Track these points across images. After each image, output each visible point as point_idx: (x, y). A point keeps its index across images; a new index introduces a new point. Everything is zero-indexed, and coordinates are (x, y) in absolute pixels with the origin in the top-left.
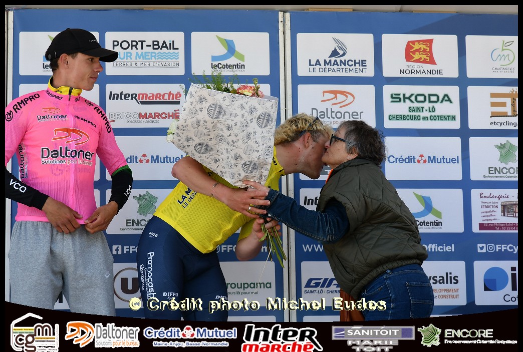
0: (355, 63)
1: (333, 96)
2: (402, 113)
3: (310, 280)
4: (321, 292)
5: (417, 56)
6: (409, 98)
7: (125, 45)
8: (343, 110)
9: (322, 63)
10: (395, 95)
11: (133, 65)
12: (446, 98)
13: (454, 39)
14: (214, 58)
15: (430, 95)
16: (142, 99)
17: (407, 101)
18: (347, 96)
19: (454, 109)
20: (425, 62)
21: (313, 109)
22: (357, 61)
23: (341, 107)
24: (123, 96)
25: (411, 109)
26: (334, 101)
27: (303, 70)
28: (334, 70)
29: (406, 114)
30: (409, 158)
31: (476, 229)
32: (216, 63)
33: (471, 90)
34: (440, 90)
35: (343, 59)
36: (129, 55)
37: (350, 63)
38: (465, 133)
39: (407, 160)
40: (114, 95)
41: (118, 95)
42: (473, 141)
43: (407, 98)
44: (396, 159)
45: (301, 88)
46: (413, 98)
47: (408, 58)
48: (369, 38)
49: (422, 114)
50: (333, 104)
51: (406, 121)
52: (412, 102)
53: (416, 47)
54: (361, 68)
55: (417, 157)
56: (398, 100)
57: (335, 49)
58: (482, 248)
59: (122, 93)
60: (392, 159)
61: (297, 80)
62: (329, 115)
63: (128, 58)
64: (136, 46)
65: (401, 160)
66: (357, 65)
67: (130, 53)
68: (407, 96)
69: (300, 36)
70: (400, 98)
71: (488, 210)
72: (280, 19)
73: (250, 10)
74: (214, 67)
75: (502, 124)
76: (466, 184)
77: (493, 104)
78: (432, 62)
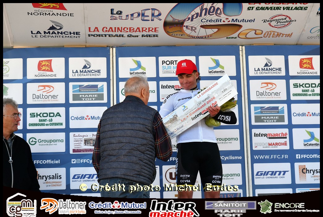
0: (276, 69)
1: (266, 85)
2: (299, 93)
3: (258, 172)
4: (263, 178)
5: (305, 66)
6: (302, 86)
7: (168, 63)
8: (271, 92)
9: (261, 70)
10: (295, 84)
11: (172, 72)
14: (210, 68)
15: (312, 84)
16: (177, 88)
17: (301, 87)
18: (273, 85)
20: (309, 68)
21: (257, 91)
22: (277, 69)
23: (270, 90)
24: (168, 87)
25: (303, 91)
26: (267, 87)
27: (252, 73)
28: (266, 73)
29: (301, 93)
30: (303, 114)
32: (211, 70)
35: (270, 67)
36: (170, 67)
37: (274, 69)
39: (302, 115)
40: (164, 86)
41: (165, 86)
43: (301, 86)
44: (297, 114)
45: (251, 81)
46: (304, 85)
47: (301, 66)
48: (282, 58)
49: (308, 93)
50: (266, 89)
51: (301, 96)
52: (303, 87)
53: (305, 61)
54: (279, 71)
55: (307, 113)
56: (297, 86)
57: (267, 63)
59: (167, 85)
60: (295, 114)
61: (249, 78)
62: (265, 94)
63: (170, 69)
64: (173, 63)
65: (299, 115)
66: (277, 70)
67: (170, 66)
68: (301, 84)
69: (250, 57)
70: (298, 86)
72: (240, 49)
73: (226, 45)
74: (210, 72)
78: (312, 68)
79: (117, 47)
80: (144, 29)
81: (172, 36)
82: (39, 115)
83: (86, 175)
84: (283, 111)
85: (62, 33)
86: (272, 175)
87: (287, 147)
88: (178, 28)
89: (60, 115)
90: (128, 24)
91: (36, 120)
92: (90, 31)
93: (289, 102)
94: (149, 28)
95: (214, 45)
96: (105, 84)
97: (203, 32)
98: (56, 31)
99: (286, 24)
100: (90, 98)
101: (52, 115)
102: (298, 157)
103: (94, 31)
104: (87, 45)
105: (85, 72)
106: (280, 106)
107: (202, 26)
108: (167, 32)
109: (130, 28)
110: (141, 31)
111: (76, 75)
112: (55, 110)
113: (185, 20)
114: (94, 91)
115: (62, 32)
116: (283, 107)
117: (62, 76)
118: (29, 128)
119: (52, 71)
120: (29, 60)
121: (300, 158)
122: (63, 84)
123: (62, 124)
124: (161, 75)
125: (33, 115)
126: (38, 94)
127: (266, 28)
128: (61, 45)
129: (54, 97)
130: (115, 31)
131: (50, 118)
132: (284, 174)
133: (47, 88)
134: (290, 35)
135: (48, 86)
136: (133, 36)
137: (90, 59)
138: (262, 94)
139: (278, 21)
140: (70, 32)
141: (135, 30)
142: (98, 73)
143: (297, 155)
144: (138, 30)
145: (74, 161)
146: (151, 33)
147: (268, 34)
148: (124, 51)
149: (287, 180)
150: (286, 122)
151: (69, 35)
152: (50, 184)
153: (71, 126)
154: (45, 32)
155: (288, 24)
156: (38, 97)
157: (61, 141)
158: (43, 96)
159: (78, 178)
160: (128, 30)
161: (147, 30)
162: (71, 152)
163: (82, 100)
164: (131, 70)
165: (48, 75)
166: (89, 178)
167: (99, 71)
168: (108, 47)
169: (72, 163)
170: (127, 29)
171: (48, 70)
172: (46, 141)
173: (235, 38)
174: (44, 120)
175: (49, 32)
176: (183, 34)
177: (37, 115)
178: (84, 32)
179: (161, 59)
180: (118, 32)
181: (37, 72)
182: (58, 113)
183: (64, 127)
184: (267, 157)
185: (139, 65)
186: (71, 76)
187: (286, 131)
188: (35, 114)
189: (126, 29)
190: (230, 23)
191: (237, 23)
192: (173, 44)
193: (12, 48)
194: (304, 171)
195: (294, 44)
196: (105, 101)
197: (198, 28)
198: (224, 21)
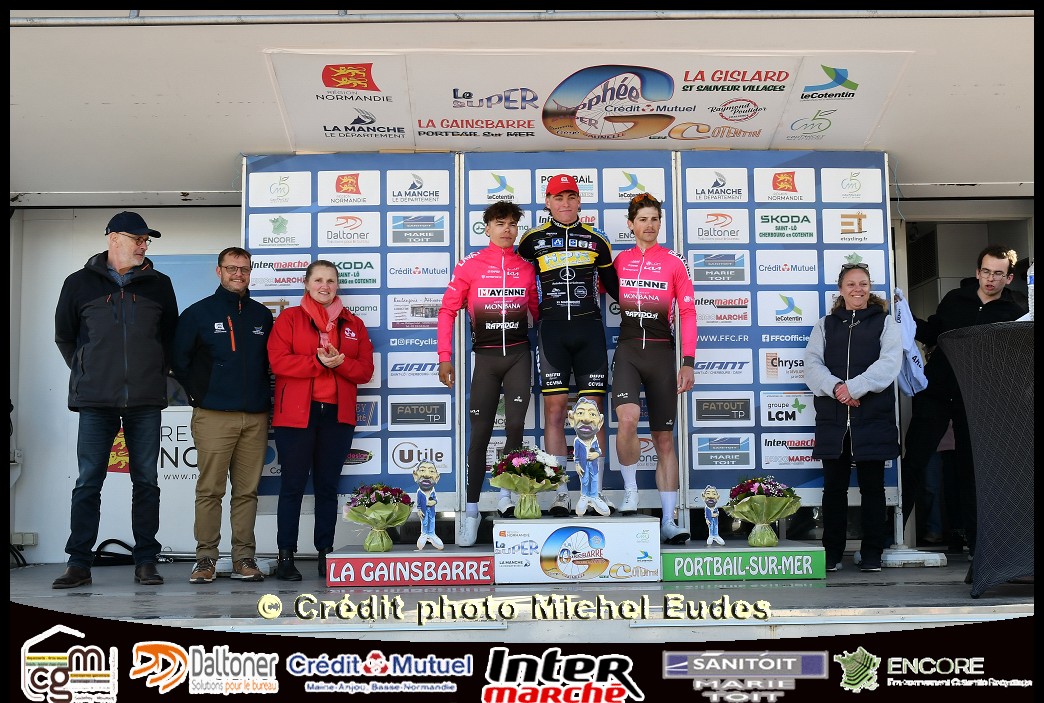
1: (715, 218)
2: (770, 232)
4: (707, 373)
5: (782, 186)
6: (775, 219)
8: (723, 229)
9: (707, 192)
10: (765, 216)
12: (806, 219)
13: (811, 171)
14: (621, 189)
15: (792, 217)
17: (774, 221)
18: (726, 218)
19: (812, 227)
20: (788, 190)
21: (699, 229)
22: (734, 190)
23: (721, 227)
25: (777, 228)
26: (715, 222)
27: (691, 198)
28: (716, 198)
29: (773, 232)
33: (825, 211)
34: (801, 213)
35: (723, 188)
37: (729, 192)
38: (820, 247)
39: (774, 269)
42: (827, 253)
44: (766, 267)
45: (690, 212)
46: (779, 219)
47: (775, 187)
48: (744, 171)
49: (786, 232)
50: (715, 225)
51: (773, 237)
52: (778, 222)
53: (782, 178)
54: (737, 195)
55: (782, 266)
57: (717, 181)
60: (762, 268)
61: (687, 206)
62: (712, 234)
65: (769, 268)
66: (734, 193)
69: (689, 171)
70: (768, 219)
72: (673, 157)
73: (649, 150)
74: (621, 196)
75: (850, 239)
76: (821, 288)
77: (843, 224)
78: (794, 190)
79: (468, 154)
80: (511, 123)
81: (557, 134)
83: (413, 365)
84: (742, 263)
85: (374, 130)
86: (720, 368)
87: (748, 323)
88: (567, 122)
89: (371, 266)
90: (483, 113)
92: (420, 126)
93: (752, 247)
94: (518, 122)
96: (446, 214)
97: (609, 128)
98: (365, 127)
99: (750, 114)
100: (420, 237)
101: (358, 265)
102: (766, 339)
103: (428, 126)
104: (418, 149)
105: (414, 194)
106: (738, 253)
107: (606, 118)
108: (549, 129)
109: (487, 121)
110: (505, 125)
111: (399, 199)
112: (364, 258)
113: (577, 108)
114: (428, 228)
115: (374, 128)
116: (743, 256)
117: (377, 202)
119: (358, 192)
120: (321, 174)
121: (768, 340)
122: (377, 215)
123: (374, 281)
126: (336, 230)
127: (715, 121)
128: (375, 149)
129: (362, 235)
130: (462, 126)
131: (356, 271)
132: (740, 368)
133: (351, 222)
134: (757, 134)
135: (352, 218)
136: (492, 135)
137: (422, 174)
138: (707, 233)
139: (735, 110)
140: (388, 128)
141: (495, 124)
142: (435, 197)
143: (764, 336)
144: (500, 125)
145: (394, 342)
146: (521, 130)
147: (720, 132)
148: (479, 160)
149: (746, 377)
150: (747, 281)
151: (386, 133)
153: (391, 284)
154: (346, 128)
155: (752, 115)
156: (337, 236)
157: (374, 309)
158: (343, 234)
159: (401, 369)
160: (484, 125)
161: (516, 125)
162: (390, 327)
163: (408, 241)
164: (490, 191)
165: (352, 199)
166: (418, 370)
167: (436, 194)
168: (453, 152)
169: (392, 344)
170: (482, 122)
171: (352, 192)
173: (662, 139)
174: (346, 275)
175: (353, 128)
176: (576, 131)
178: (411, 128)
179: (540, 173)
180: (468, 128)
181: (335, 195)
182: (369, 263)
183: (377, 285)
184: (713, 338)
185: (503, 183)
186: (390, 202)
187: (747, 295)
189: (479, 123)
190: (654, 112)
191: (666, 113)
192: (558, 149)
193: (293, 155)
194: (775, 362)
195: (764, 148)
196: (446, 243)
197: (601, 121)
198: (643, 110)
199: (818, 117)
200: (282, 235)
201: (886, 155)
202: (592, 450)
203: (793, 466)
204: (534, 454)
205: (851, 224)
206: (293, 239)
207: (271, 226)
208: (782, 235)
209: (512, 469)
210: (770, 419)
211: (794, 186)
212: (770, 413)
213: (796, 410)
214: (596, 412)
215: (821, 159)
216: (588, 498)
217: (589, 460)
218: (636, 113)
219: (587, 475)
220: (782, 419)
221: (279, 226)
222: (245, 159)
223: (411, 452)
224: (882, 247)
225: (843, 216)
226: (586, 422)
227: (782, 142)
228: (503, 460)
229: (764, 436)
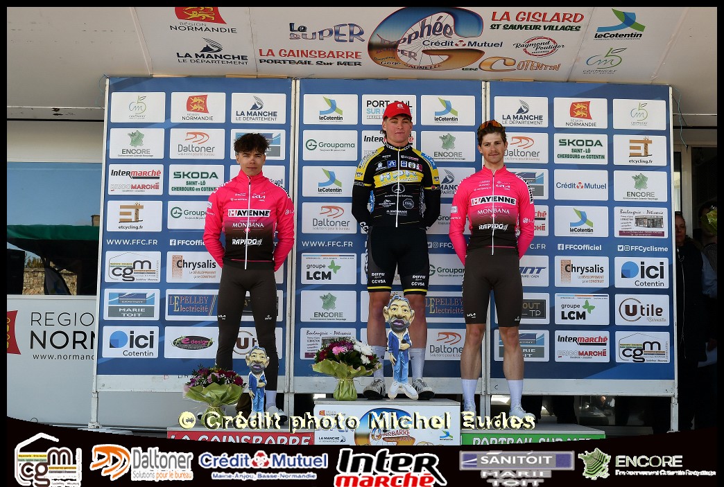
0: (535, 118)
1: (519, 140)
2: (567, 153)
5: (578, 113)
6: (572, 143)
7: (375, 104)
8: (525, 150)
9: (512, 117)
10: (562, 140)
12: (599, 143)
13: (604, 101)
14: (437, 113)
15: (587, 141)
18: (528, 141)
19: (603, 150)
20: (584, 117)
22: (536, 116)
23: (524, 148)
25: (573, 150)
26: (520, 144)
28: (520, 123)
29: (570, 154)
30: (571, 185)
31: (617, 235)
32: (438, 117)
33: (616, 137)
34: (594, 137)
35: (526, 115)
36: (378, 111)
37: (531, 118)
38: (611, 168)
40: (368, 138)
41: (370, 138)
42: (616, 173)
44: (562, 185)
46: (575, 143)
47: (572, 114)
48: (545, 100)
49: (581, 154)
50: (518, 146)
51: (570, 159)
52: (574, 145)
53: (578, 107)
54: (539, 121)
55: (577, 184)
56: (564, 144)
57: (521, 108)
58: (621, 248)
59: (373, 137)
60: (559, 185)
62: (516, 154)
64: (383, 104)
65: (565, 186)
67: (378, 109)
68: (571, 141)
69: (496, 98)
70: (566, 143)
71: (625, 221)
72: (483, 87)
73: (461, 80)
74: (436, 119)
75: (637, 161)
76: (611, 204)
77: (632, 148)
78: (589, 117)
79: (302, 79)
80: (340, 54)
81: (381, 64)
82: (187, 175)
84: (541, 180)
85: (221, 57)
87: (546, 233)
88: (389, 54)
89: (216, 177)
90: (316, 45)
91: (182, 182)
92: (261, 55)
93: (551, 166)
94: (347, 53)
95: (444, 80)
96: (283, 132)
97: (427, 60)
98: (213, 54)
99: (550, 50)
101: (205, 175)
102: (561, 247)
103: (268, 55)
104: (260, 75)
105: (255, 113)
106: (538, 172)
107: (424, 51)
108: (374, 59)
109: (319, 52)
110: (336, 56)
111: (242, 118)
112: (209, 169)
115: (221, 55)
116: (543, 174)
117: (222, 120)
118: (171, 193)
119: (206, 111)
120: (175, 96)
121: (563, 249)
122: (223, 131)
124: (365, 122)
125: (177, 175)
126: (186, 144)
127: (520, 55)
128: (222, 74)
129: (208, 149)
130: (298, 56)
131: (203, 180)
132: (538, 272)
133: (199, 137)
134: (556, 68)
135: (200, 134)
136: (324, 64)
137: (262, 96)
138: (512, 154)
139: (537, 47)
140: (233, 56)
141: (327, 55)
142: (273, 117)
143: (559, 245)
144: (331, 55)
146: (349, 59)
147: (524, 65)
148: (312, 85)
149: (543, 281)
150: (546, 196)
151: (232, 60)
152: (200, 275)
154: (197, 55)
155: (552, 51)
156: (186, 149)
158: (192, 147)
160: (317, 55)
161: (345, 56)
164: (321, 113)
165: (200, 117)
167: (274, 114)
168: (290, 78)
170: (316, 53)
171: (201, 111)
172: (196, 213)
173: (473, 70)
174: (194, 183)
175: (203, 55)
176: (398, 61)
177: (184, 175)
178: (253, 56)
179: (366, 98)
180: (303, 57)
181: (186, 113)
182: (214, 173)
185: (333, 106)
186: (233, 121)
187: (545, 209)
188: (182, 174)
189: (313, 53)
190: (466, 47)
191: (477, 48)
192: (383, 77)
193: (150, 78)
194: (568, 268)
195: (563, 80)
196: (282, 157)
197: (420, 54)
198: (456, 45)
199: (610, 54)
200: (138, 147)
201: (670, 89)
202: (404, 342)
203: (582, 360)
204: (352, 344)
205: (639, 148)
206: (148, 151)
207: (129, 139)
208: (576, 157)
209: (331, 356)
210: (563, 318)
211: (589, 114)
212: (563, 313)
213: (586, 310)
214: (408, 309)
215: (612, 91)
216: (399, 384)
217: (401, 350)
218: (450, 47)
219: (399, 364)
220: (574, 318)
221: (136, 139)
222: (108, 81)
223: (246, 340)
224: (665, 168)
225: (631, 141)
226: (399, 317)
227: (578, 75)
228: (325, 348)
229: (558, 333)
